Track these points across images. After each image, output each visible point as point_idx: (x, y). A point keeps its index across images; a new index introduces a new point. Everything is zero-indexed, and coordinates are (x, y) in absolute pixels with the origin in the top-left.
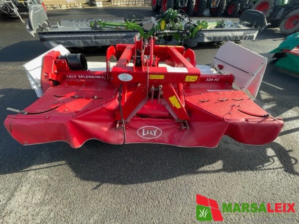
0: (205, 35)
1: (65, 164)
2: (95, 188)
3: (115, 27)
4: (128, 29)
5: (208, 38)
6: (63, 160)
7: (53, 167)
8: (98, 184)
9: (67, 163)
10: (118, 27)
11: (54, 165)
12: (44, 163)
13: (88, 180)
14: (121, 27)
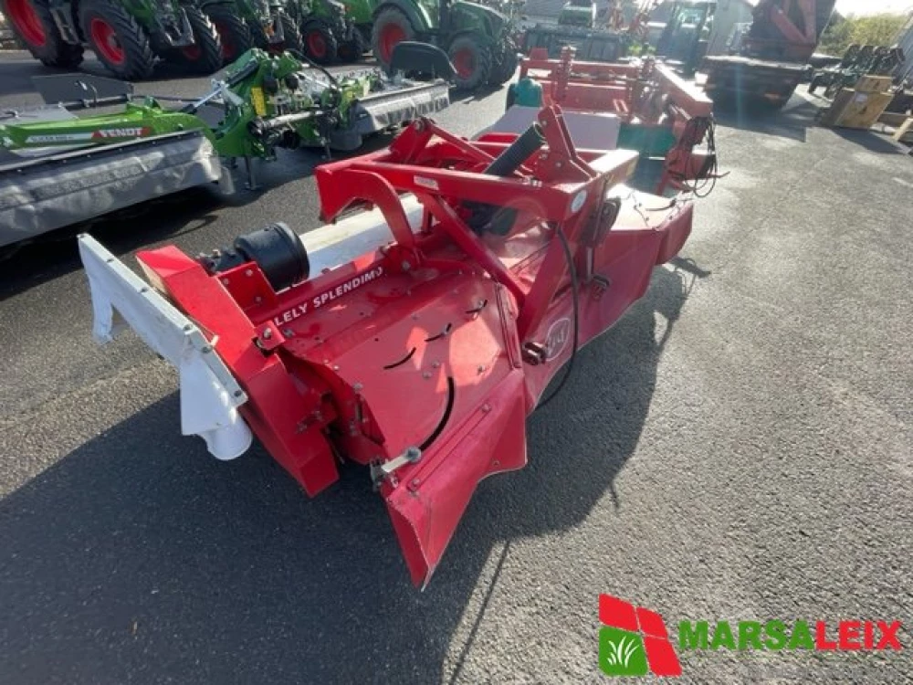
0: (371, 112)
1: (507, 547)
2: (617, 506)
3: (89, 136)
4: (153, 133)
5: (381, 119)
6: (489, 549)
7: (498, 583)
8: (608, 495)
9: (508, 543)
10: (103, 133)
11: (490, 580)
12: (462, 610)
13: (587, 511)
14: (118, 131)
